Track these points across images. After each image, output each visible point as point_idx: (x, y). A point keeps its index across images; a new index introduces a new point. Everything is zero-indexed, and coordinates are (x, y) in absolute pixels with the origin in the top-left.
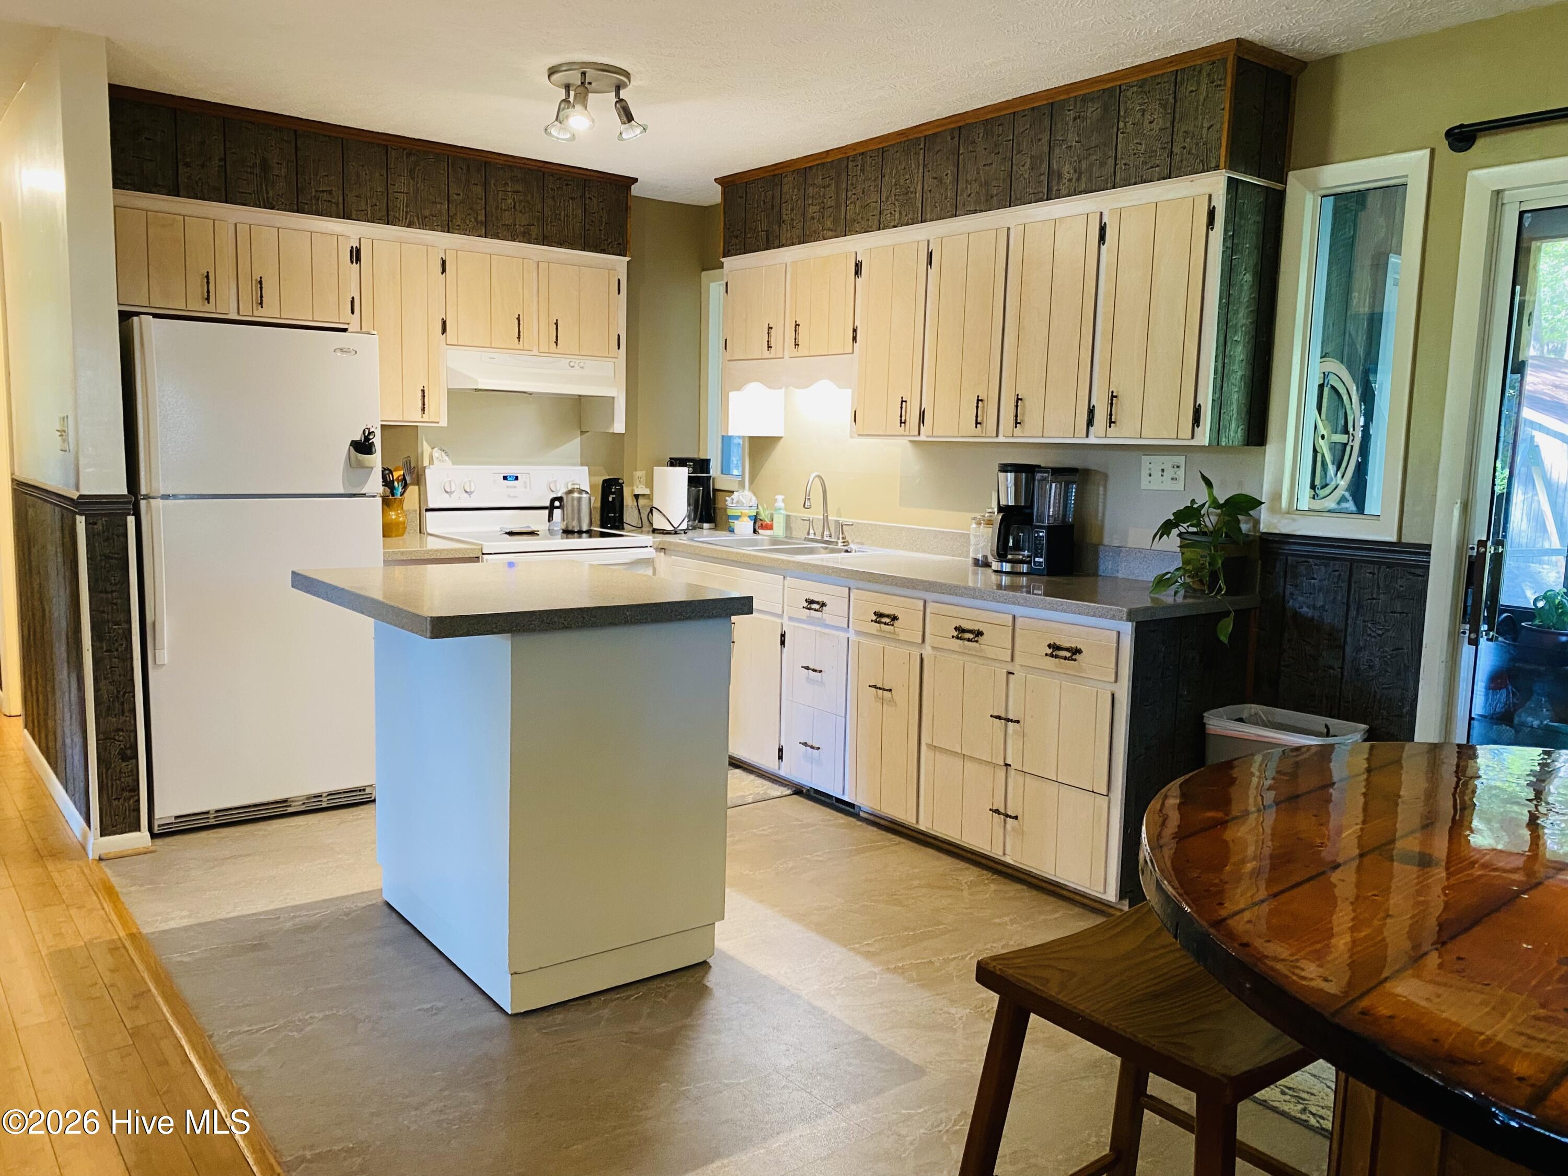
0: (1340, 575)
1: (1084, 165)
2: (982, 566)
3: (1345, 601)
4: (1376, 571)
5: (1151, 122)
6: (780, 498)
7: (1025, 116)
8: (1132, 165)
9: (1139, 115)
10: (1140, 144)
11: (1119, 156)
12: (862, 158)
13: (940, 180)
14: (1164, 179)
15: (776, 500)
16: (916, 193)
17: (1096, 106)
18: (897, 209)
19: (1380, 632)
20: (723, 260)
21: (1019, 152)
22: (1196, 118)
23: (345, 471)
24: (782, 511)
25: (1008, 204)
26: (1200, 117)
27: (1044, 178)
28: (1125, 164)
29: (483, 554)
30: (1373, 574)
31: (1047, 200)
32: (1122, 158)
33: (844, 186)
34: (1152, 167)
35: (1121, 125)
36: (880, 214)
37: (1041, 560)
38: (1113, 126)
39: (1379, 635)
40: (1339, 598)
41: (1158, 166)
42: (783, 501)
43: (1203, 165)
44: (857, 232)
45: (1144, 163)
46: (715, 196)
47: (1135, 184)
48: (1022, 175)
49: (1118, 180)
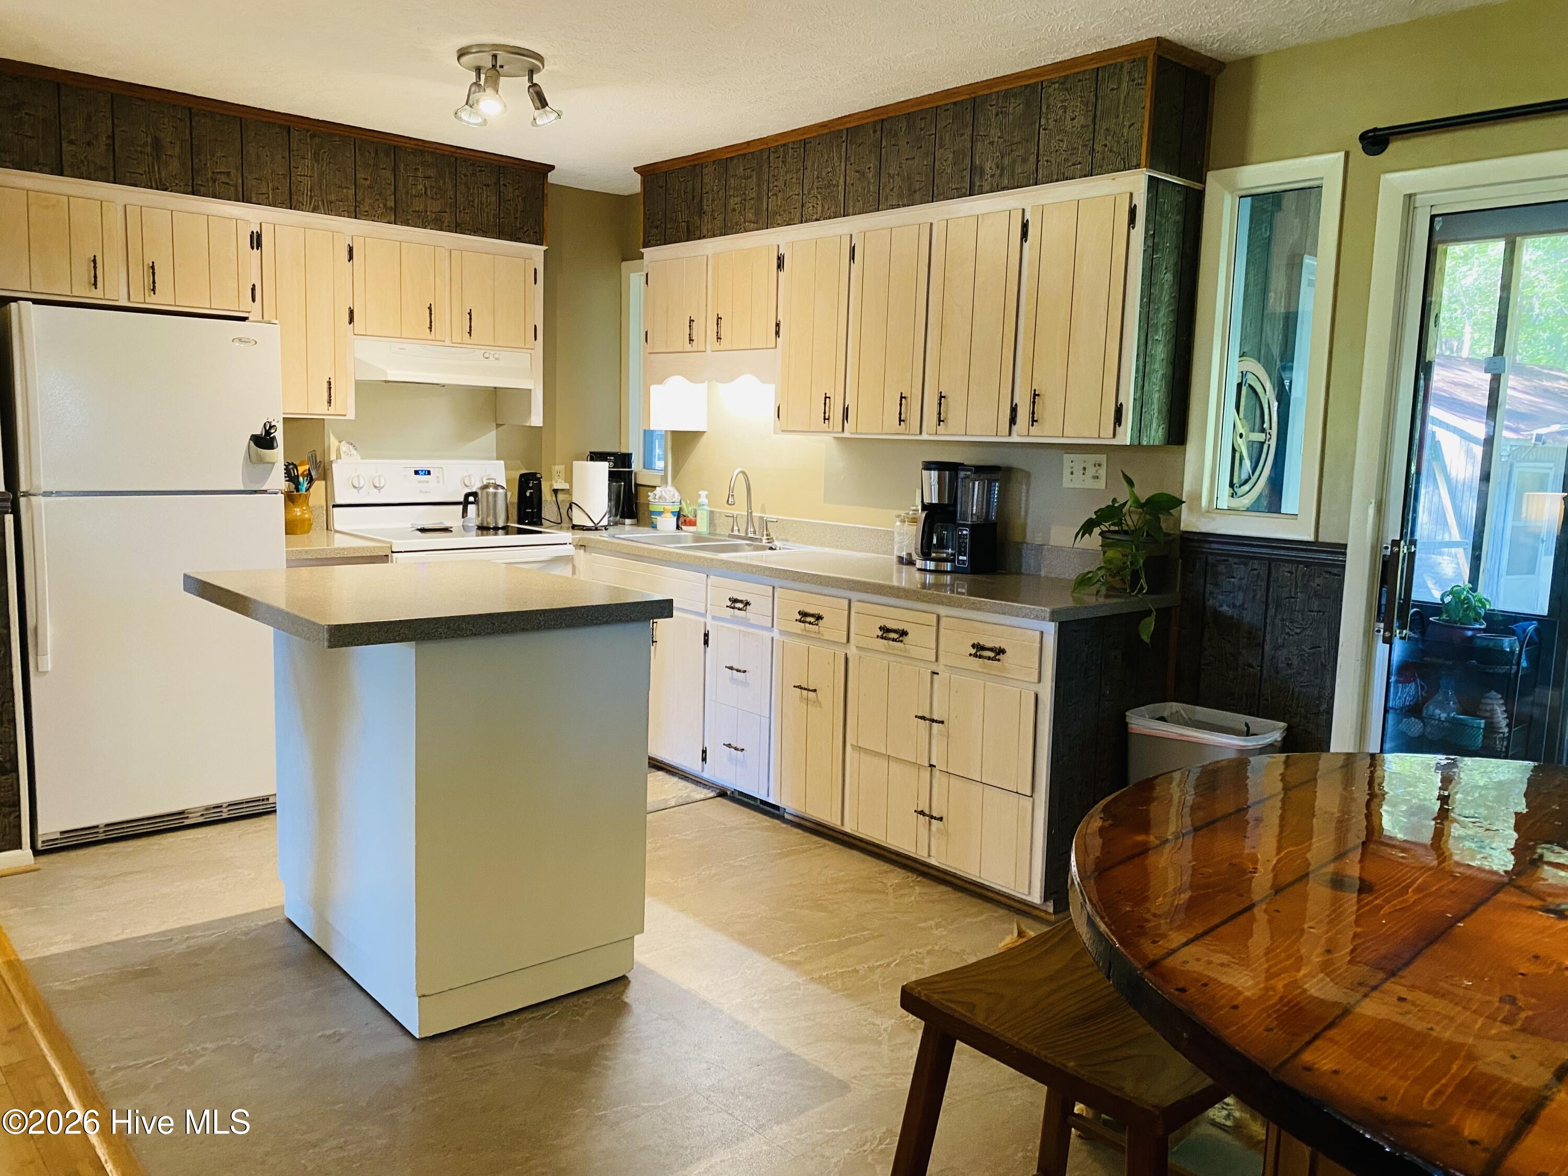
0: (1259, 573)
1: (1006, 162)
2: (907, 564)
3: (1264, 600)
4: (1294, 571)
5: (1073, 119)
6: (703, 493)
7: (948, 110)
8: (1054, 162)
9: (1061, 112)
10: (1062, 141)
11: (1041, 152)
12: (784, 150)
13: (863, 174)
14: (1085, 176)
15: (699, 496)
16: (838, 186)
17: (1018, 102)
18: (819, 203)
19: (1298, 631)
20: (643, 250)
21: (941, 147)
22: (1117, 117)
23: (245, 466)
24: (705, 507)
25: (931, 199)
26: (1121, 115)
27: (967, 173)
28: (1047, 161)
29: (393, 552)
30: (1292, 573)
31: (970, 195)
32: (1044, 155)
33: (766, 177)
34: (1074, 165)
35: (1043, 122)
36: (802, 206)
37: (965, 558)
38: (1035, 122)
39: (1297, 634)
40: (1259, 596)
41: (1080, 163)
42: (707, 496)
43: (1124, 163)
44: (779, 225)
45: (1066, 160)
46: (635, 185)
47: (1057, 181)
48: (945, 169)
49: (1040, 176)
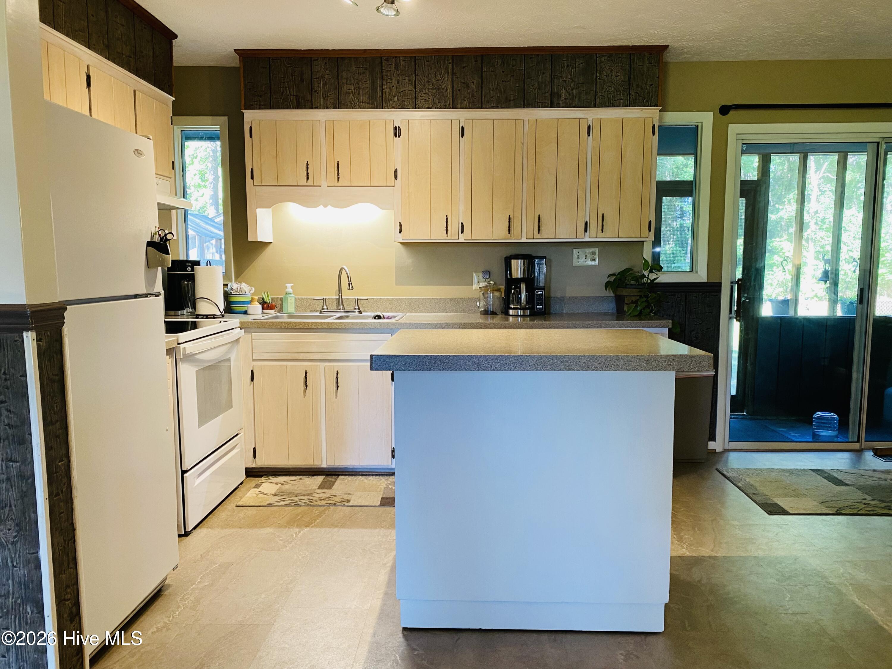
0: (681, 299)
1: (575, 92)
3: (684, 311)
4: (697, 296)
5: (617, 77)
6: (289, 285)
7: (533, 58)
8: (606, 97)
9: (609, 71)
10: (611, 87)
11: (598, 90)
12: (396, 60)
13: (467, 85)
14: (625, 106)
15: (286, 287)
16: (447, 90)
17: (581, 62)
18: (431, 98)
19: (700, 322)
20: (244, 111)
21: (528, 78)
22: (643, 80)
23: (146, 270)
24: (292, 295)
25: (523, 106)
26: (645, 79)
27: (548, 95)
28: (602, 96)
29: (179, 344)
30: (696, 297)
31: (551, 107)
32: (600, 92)
33: (379, 75)
34: (618, 100)
35: (598, 75)
36: (416, 98)
37: (541, 307)
38: (593, 75)
39: (700, 324)
40: (681, 309)
41: (622, 100)
42: (292, 287)
43: (648, 103)
44: (393, 108)
45: (613, 97)
46: (236, 62)
47: (608, 107)
48: (532, 91)
49: (598, 103)
